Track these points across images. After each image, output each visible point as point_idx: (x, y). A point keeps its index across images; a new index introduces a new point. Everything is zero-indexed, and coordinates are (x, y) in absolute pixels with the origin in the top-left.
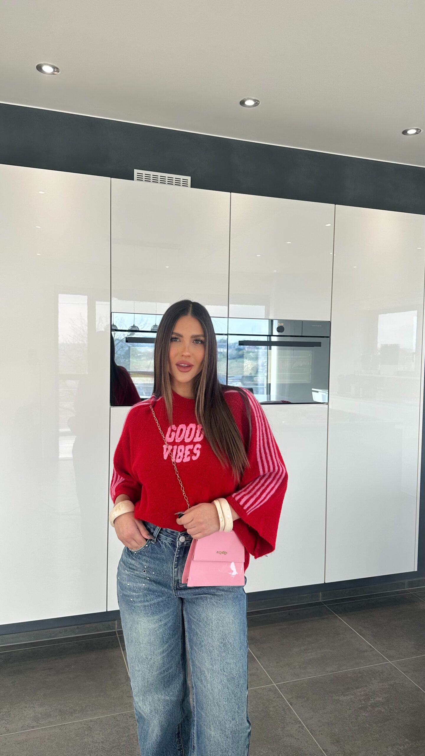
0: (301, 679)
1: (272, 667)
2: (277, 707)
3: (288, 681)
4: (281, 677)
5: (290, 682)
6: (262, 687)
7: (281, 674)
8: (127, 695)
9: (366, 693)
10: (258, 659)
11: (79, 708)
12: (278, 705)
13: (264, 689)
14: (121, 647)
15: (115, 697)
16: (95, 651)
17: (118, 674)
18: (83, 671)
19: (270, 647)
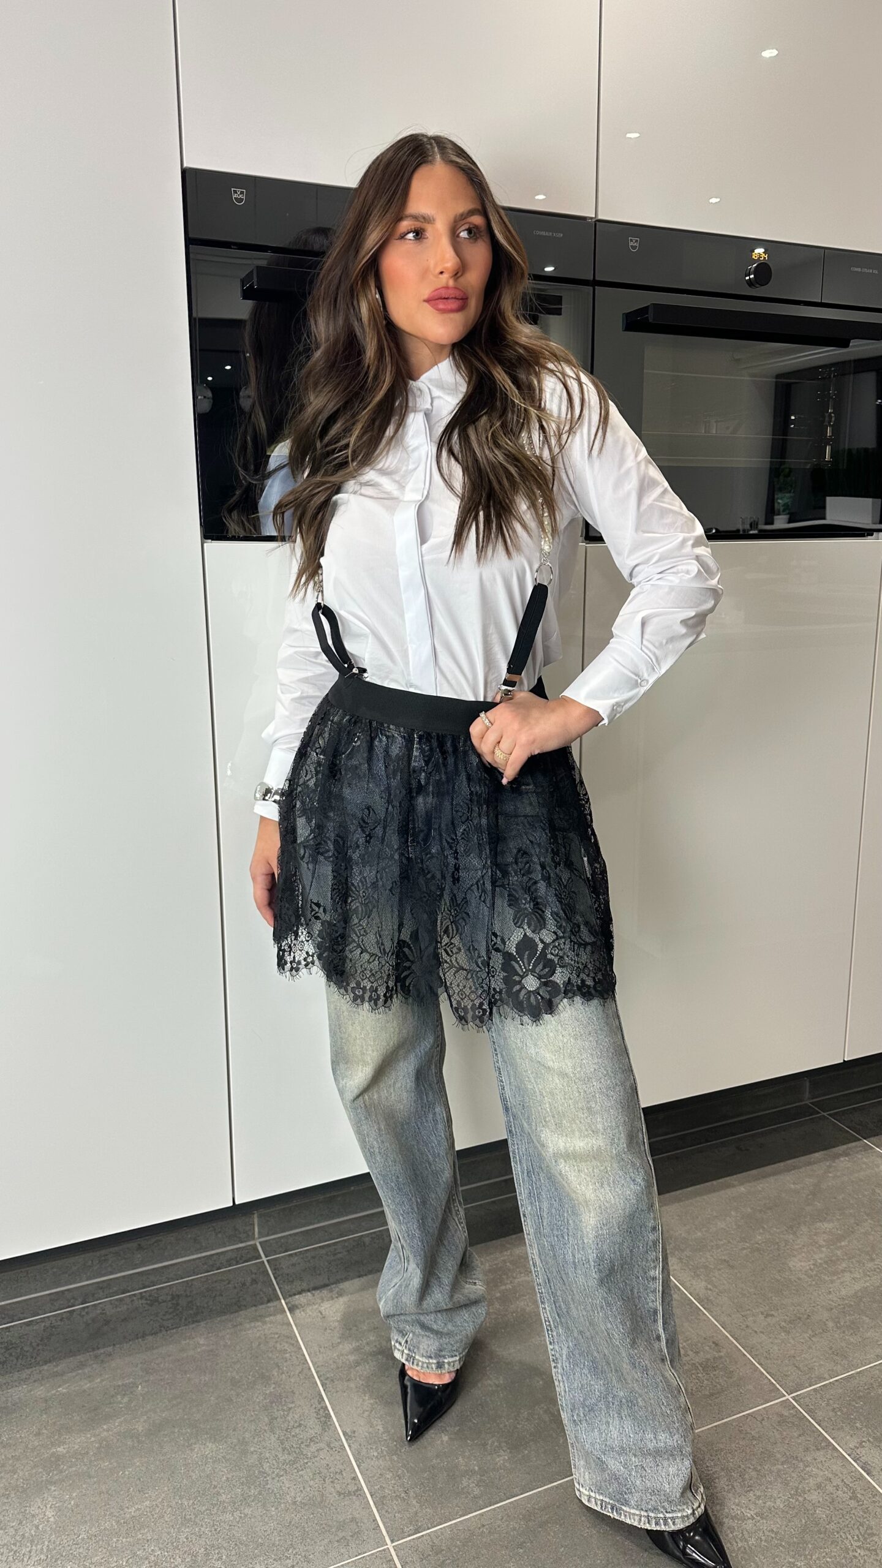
0: (859, 1370)
1: (756, 1332)
2: (829, 1488)
3: (825, 1379)
4: (799, 1368)
5: (830, 1383)
6: (754, 1412)
7: (794, 1357)
8: (338, 1487)
10: (705, 1309)
12: (830, 1480)
13: (763, 1420)
14: (283, 1301)
15: (299, 1499)
16: (202, 1324)
17: (291, 1405)
18: (175, 1402)
19: (725, 1260)
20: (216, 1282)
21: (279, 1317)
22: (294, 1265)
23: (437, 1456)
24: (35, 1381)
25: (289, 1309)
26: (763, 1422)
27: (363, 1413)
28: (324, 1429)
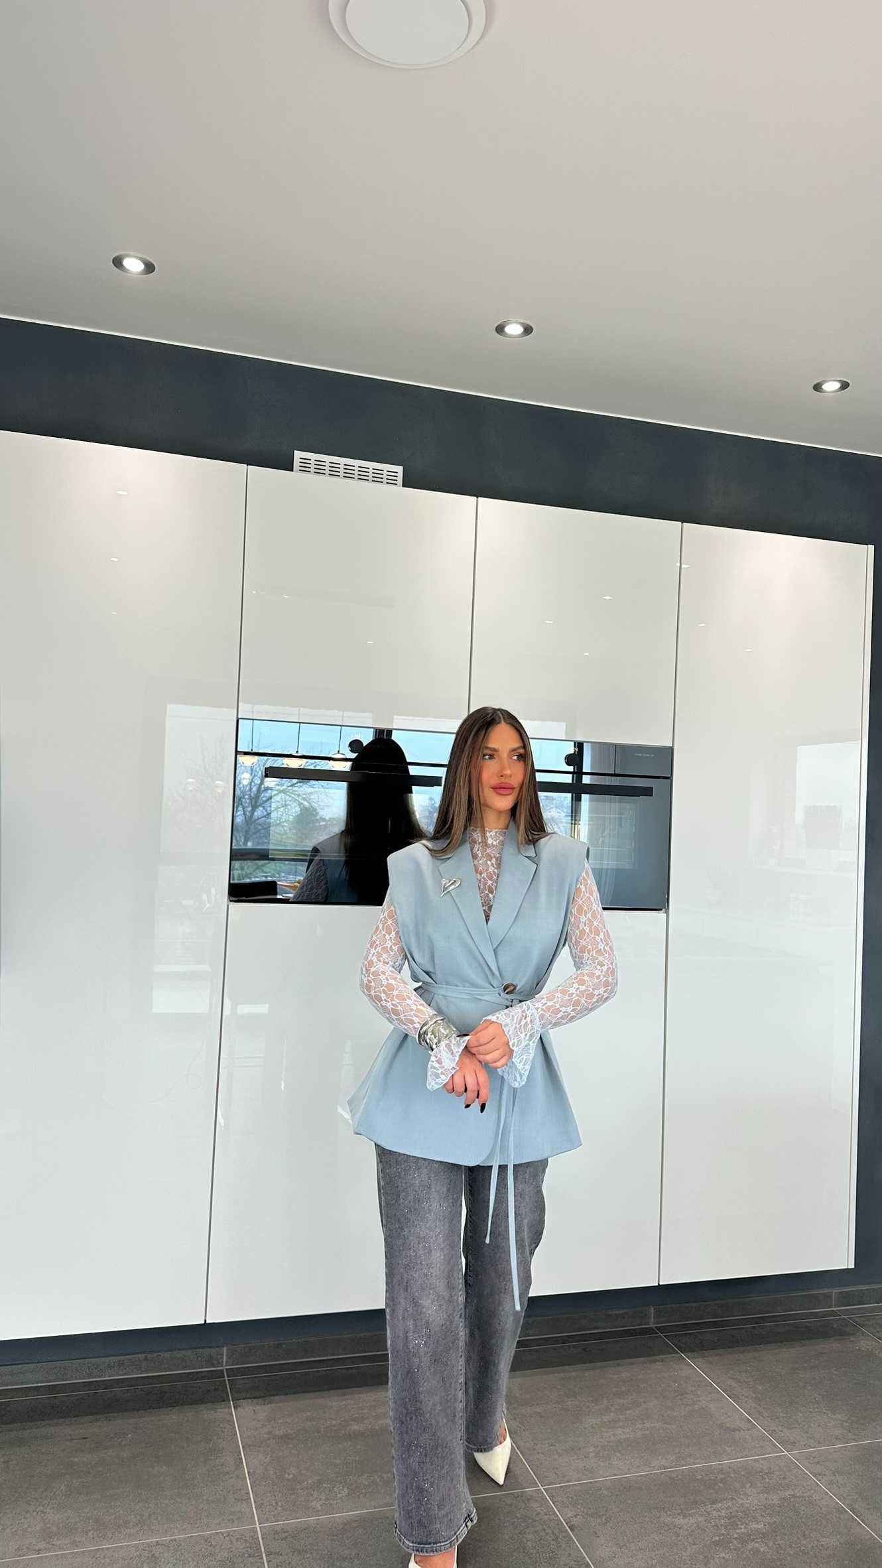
0: (597, 1480)
1: (538, 1453)
2: (543, 1533)
3: (571, 1482)
5: (574, 1484)
7: (557, 1468)
8: (236, 1496)
9: (731, 1513)
11: (136, 1517)
12: (544, 1530)
13: (518, 1496)
14: (231, 1402)
15: (210, 1499)
16: (177, 1408)
17: (221, 1455)
18: (148, 1445)
19: (539, 1413)
20: (192, 1387)
21: (226, 1410)
22: (245, 1383)
23: (302, 1489)
24: (67, 1425)
25: (234, 1407)
26: (518, 1499)
27: (265, 1463)
28: (237, 1469)
